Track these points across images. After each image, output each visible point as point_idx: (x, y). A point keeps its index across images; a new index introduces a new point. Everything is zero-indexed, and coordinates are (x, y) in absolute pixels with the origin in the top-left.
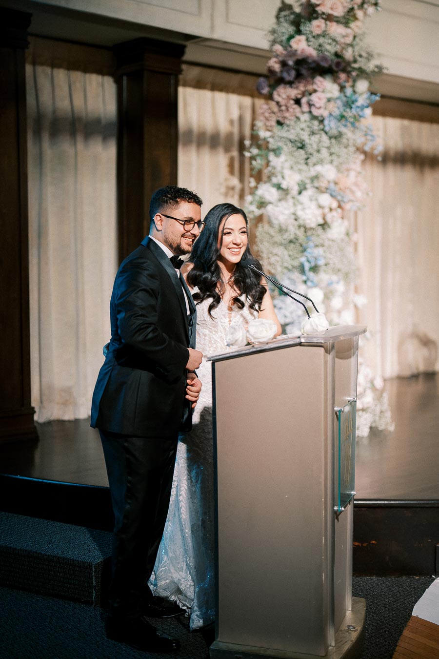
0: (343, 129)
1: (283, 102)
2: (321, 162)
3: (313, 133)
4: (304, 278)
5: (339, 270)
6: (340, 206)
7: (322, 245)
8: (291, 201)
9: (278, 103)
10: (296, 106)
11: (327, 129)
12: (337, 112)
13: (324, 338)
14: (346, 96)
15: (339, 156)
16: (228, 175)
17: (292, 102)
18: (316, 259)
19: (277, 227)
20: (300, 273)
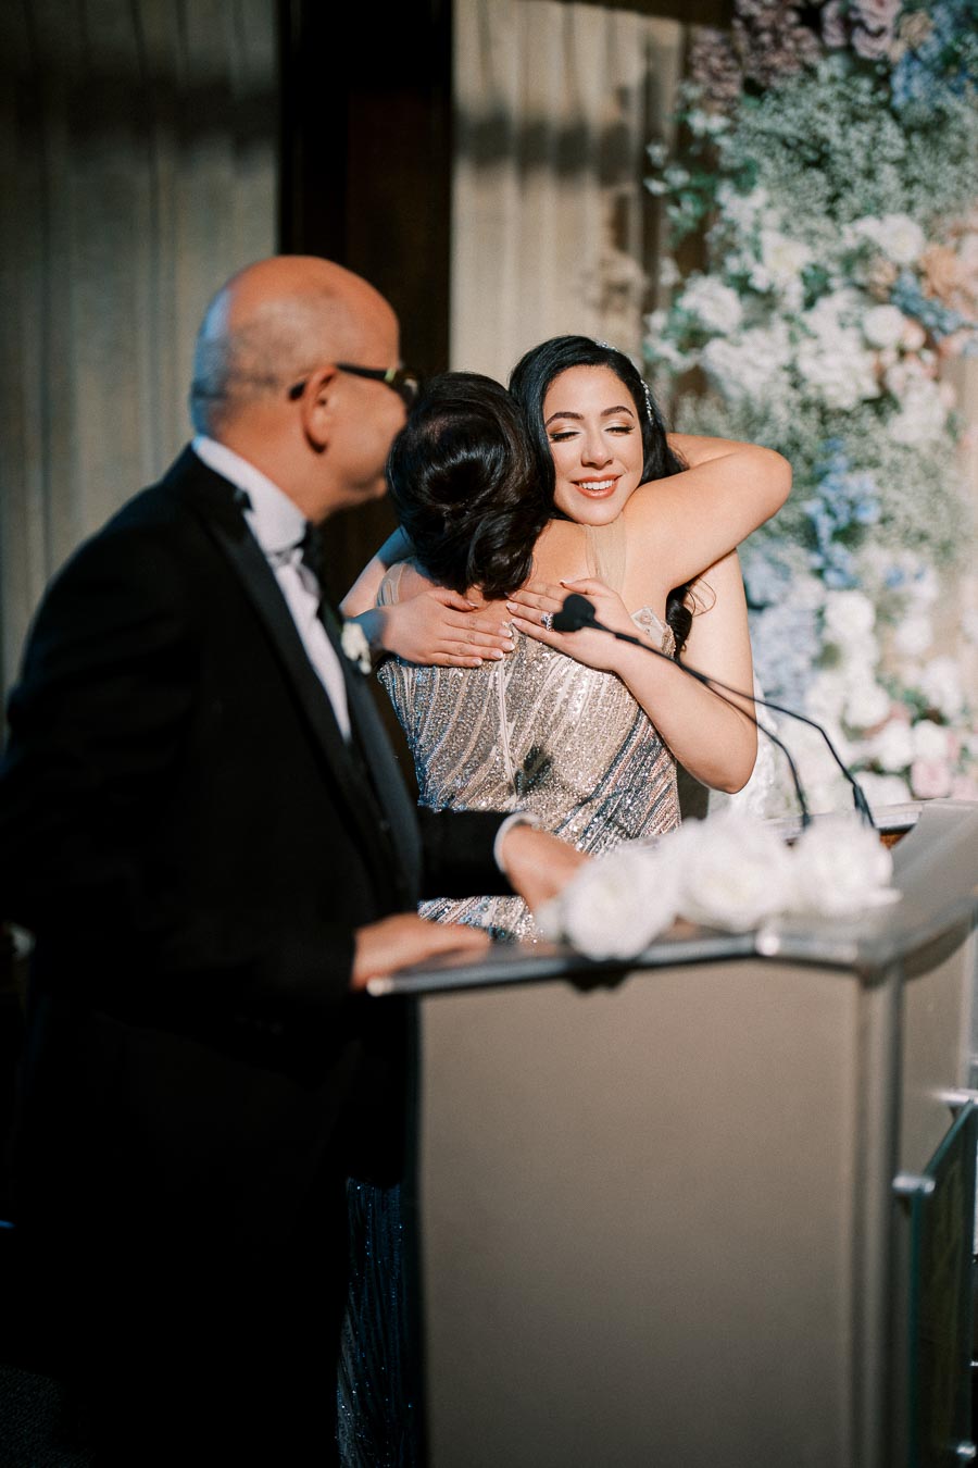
0: (951, 103)
1: (764, 18)
2: (877, 207)
3: (855, 117)
4: (817, 561)
5: (923, 537)
6: (930, 344)
7: (874, 463)
8: (780, 329)
9: (749, 22)
10: (801, 32)
11: (899, 101)
12: (932, 48)
15: (932, 190)
16: (609, 252)
17: (792, 17)
18: (853, 505)
19: (736, 408)
20: (805, 546)
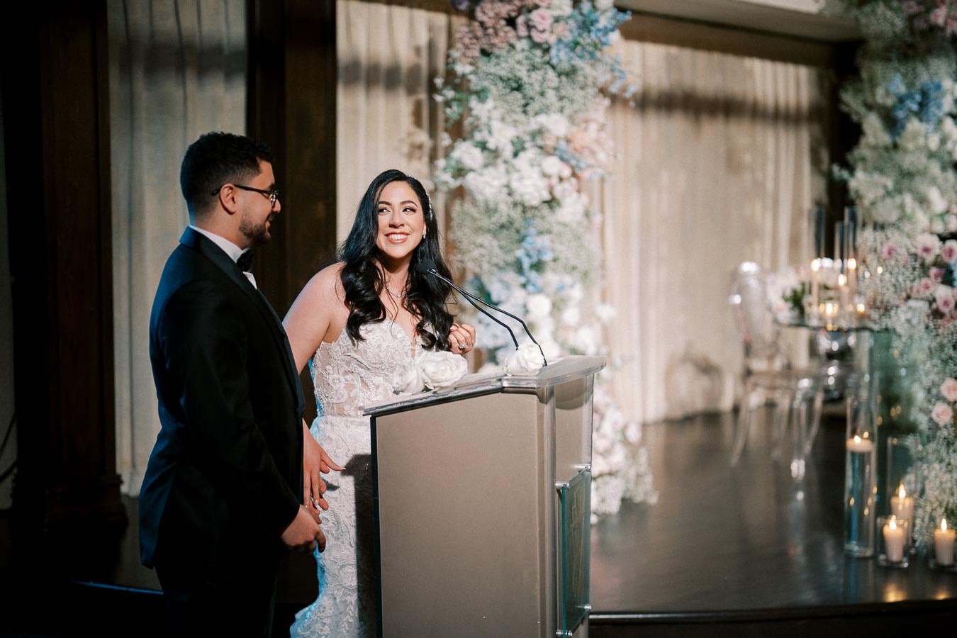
0: (578, 62)
1: (489, 23)
2: (545, 110)
3: (534, 68)
4: (523, 280)
5: (574, 268)
6: (574, 175)
7: (549, 232)
8: (502, 168)
9: (482, 24)
10: (508, 29)
11: (554, 61)
12: (568, 37)
13: (539, 382)
14: (582, 14)
15: (572, 101)
16: (413, 128)
17: (503, 22)
18: (539, 252)
19: (482, 204)
20: (517, 273)
